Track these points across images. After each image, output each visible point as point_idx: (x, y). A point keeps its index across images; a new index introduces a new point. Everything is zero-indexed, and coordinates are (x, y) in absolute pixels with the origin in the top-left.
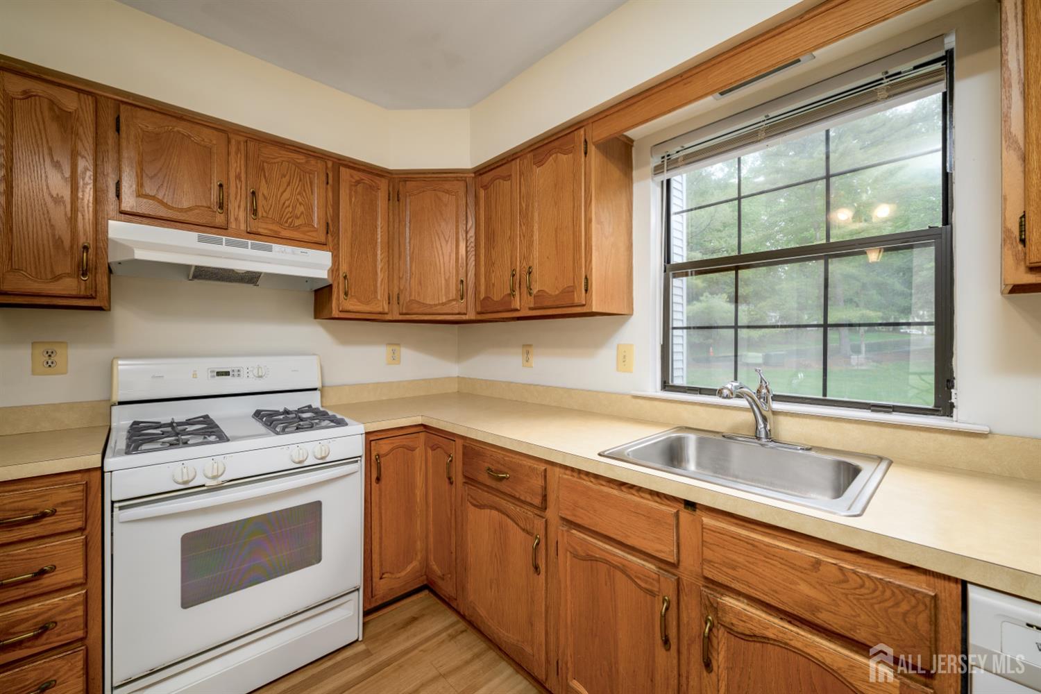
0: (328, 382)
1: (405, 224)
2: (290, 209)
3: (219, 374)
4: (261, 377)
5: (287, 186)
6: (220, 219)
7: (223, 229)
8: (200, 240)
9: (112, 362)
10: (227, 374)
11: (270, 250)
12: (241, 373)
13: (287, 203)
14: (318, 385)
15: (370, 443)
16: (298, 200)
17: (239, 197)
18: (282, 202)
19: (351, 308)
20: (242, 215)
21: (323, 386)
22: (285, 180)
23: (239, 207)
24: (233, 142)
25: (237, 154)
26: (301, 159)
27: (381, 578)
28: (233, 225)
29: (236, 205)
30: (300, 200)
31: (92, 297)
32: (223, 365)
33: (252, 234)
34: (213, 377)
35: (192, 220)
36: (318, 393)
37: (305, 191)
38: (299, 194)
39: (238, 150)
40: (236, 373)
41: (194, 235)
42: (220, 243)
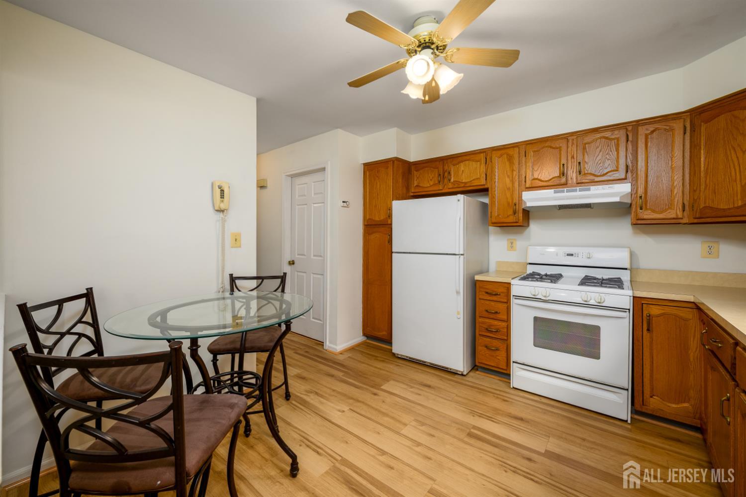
0: (634, 266)
1: (700, 147)
2: (601, 165)
3: (568, 255)
4: (589, 258)
5: (600, 152)
6: (563, 180)
7: (565, 184)
8: (555, 192)
9: (527, 247)
10: (572, 255)
11: (589, 190)
12: (579, 255)
13: (599, 162)
14: (627, 266)
15: (642, 305)
16: (606, 158)
17: (573, 167)
18: (596, 162)
19: (645, 217)
20: (574, 175)
21: (631, 268)
22: (598, 150)
23: (573, 172)
24: (570, 141)
25: (572, 146)
26: (608, 134)
27: (651, 397)
28: (570, 182)
29: (572, 171)
30: (608, 157)
31: (517, 223)
32: (570, 250)
33: (579, 184)
34: (565, 256)
35: (552, 184)
36: (628, 272)
37: (611, 151)
38: (607, 154)
39: (573, 144)
40: (576, 255)
41: (552, 191)
42: (563, 192)
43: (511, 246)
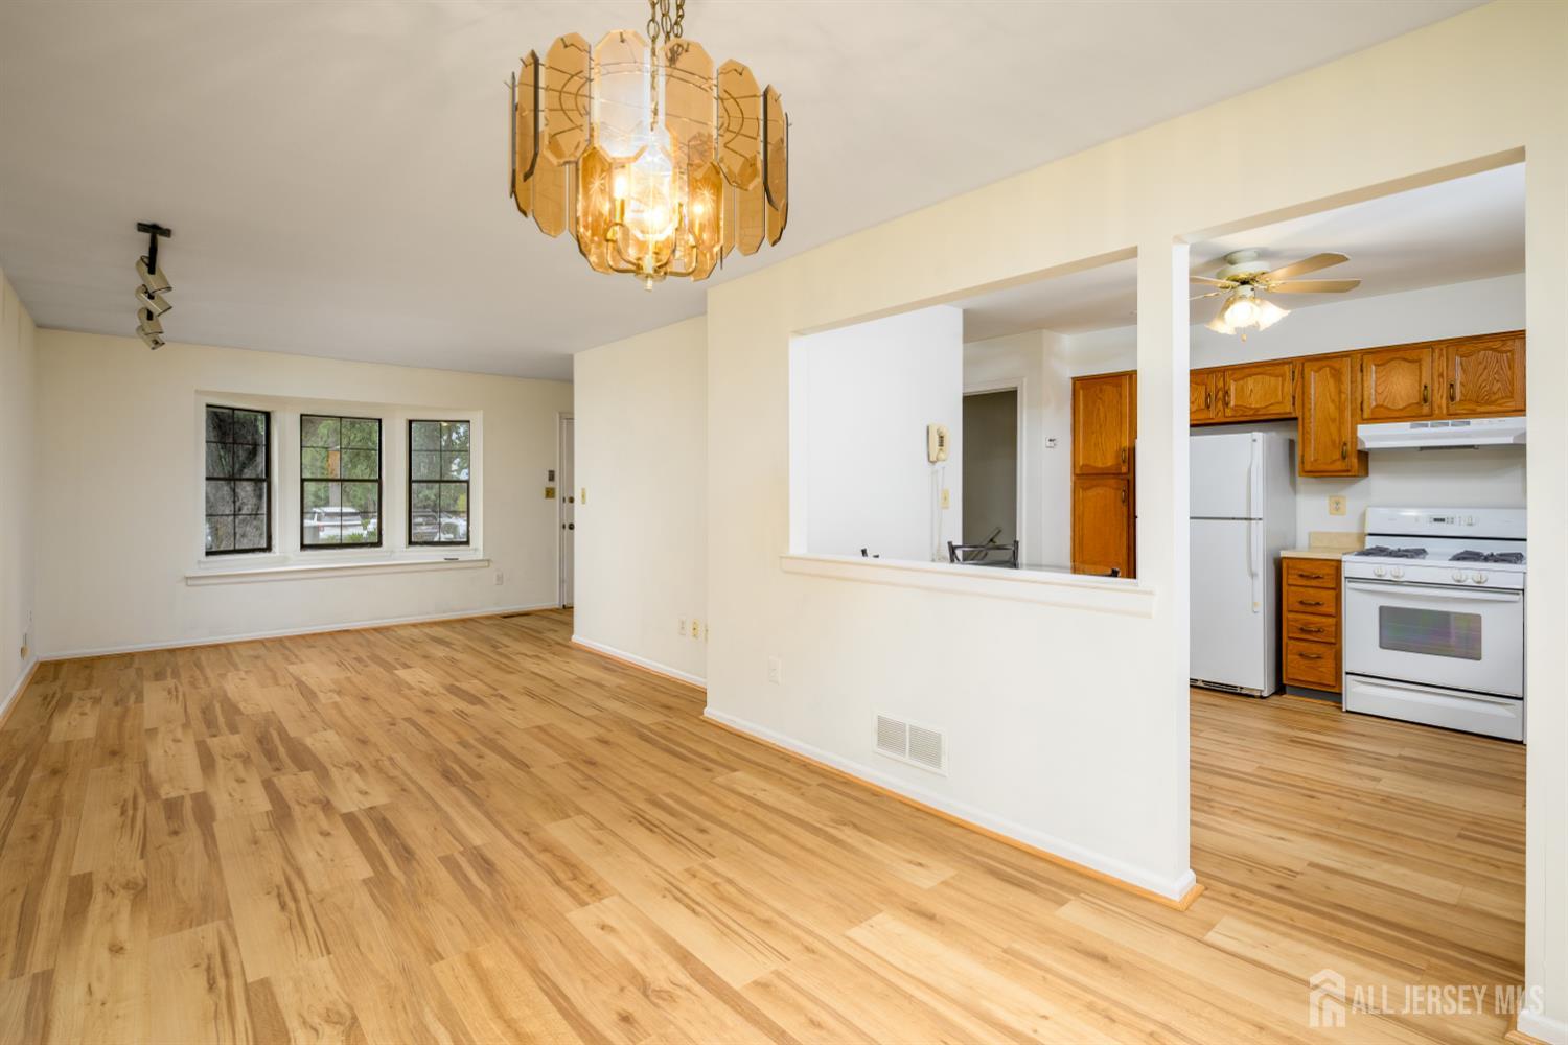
2: (1487, 389)
3: (1436, 520)
4: (1471, 525)
5: (1484, 371)
6: (1426, 409)
7: (1430, 416)
8: (1412, 427)
9: (1365, 508)
10: (1442, 520)
11: (1468, 423)
12: (1454, 521)
13: (1484, 385)
16: (1495, 379)
17: (1441, 391)
18: (1479, 384)
20: (1443, 404)
22: (1482, 366)
23: (1441, 397)
24: (1437, 352)
25: (1440, 358)
26: (1496, 345)
28: (1436, 411)
29: (1439, 396)
30: (1498, 379)
31: (1348, 471)
32: (1440, 514)
33: (1451, 415)
34: (1432, 522)
35: (1407, 414)
37: (1502, 370)
38: (1496, 374)
39: (1441, 355)
40: (1450, 520)
41: (1407, 425)
42: (1426, 426)
43: (1337, 508)
